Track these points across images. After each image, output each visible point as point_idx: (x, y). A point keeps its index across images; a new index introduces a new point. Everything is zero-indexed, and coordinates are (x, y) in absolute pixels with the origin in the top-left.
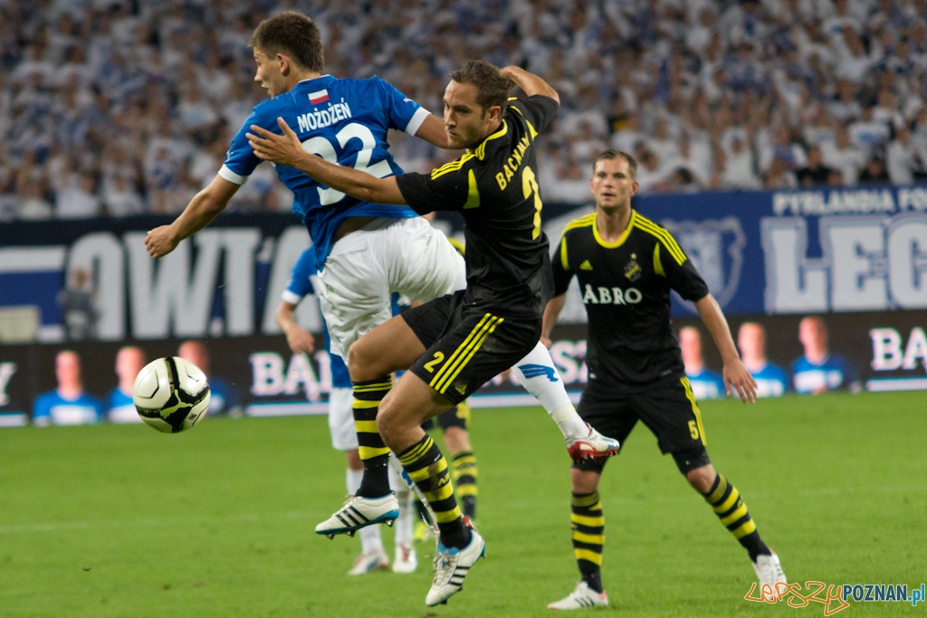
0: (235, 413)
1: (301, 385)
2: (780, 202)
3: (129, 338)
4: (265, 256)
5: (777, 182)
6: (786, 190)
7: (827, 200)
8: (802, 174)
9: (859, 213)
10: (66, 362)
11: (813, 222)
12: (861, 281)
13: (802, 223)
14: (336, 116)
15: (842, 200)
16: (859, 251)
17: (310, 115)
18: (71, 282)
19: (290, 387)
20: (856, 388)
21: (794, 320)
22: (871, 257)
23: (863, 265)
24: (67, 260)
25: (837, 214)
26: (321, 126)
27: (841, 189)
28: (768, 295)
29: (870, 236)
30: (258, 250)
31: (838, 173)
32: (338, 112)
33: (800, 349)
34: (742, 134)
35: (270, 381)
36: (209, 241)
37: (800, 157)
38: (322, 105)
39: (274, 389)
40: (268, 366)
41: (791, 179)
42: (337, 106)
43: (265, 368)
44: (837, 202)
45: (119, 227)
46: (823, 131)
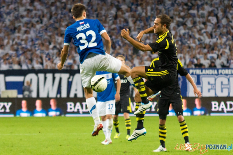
0: (63, 116)
1: (78, 110)
2: (191, 71)
3: (38, 97)
4: (70, 80)
5: (190, 67)
6: (192, 69)
7: (202, 71)
8: (196, 65)
9: (209, 75)
10: (24, 103)
11: (198, 76)
12: (209, 90)
13: (196, 76)
14: (86, 27)
15: (205, 71)
16: (209, 83)
17: (80, 27)
18: (25, 84)
19: (76, 110)
20: (208, 115)
21: (194, 99)
22: (212, 85)
23: (210, 87)
24: (24, 79)
25: (204, 74)
26: (82, 29)
27: (205, 69)
28: (188, 93)
29: (212, 80)
30: (69, 78)
31: (204, 66)
32: (87, 26)
33: (195, 105)
34: (182, 55)
35: (71, 109)
36: (58, 76)
37: (195, 61)
38: (83, 25)
39: (72, 110)
40: (71, 105)
41: (193, 66)
42: (86, 25)
43: (70, 106)
44: (204, 72)
45: (36, 72)
46: (201, 55)
